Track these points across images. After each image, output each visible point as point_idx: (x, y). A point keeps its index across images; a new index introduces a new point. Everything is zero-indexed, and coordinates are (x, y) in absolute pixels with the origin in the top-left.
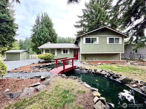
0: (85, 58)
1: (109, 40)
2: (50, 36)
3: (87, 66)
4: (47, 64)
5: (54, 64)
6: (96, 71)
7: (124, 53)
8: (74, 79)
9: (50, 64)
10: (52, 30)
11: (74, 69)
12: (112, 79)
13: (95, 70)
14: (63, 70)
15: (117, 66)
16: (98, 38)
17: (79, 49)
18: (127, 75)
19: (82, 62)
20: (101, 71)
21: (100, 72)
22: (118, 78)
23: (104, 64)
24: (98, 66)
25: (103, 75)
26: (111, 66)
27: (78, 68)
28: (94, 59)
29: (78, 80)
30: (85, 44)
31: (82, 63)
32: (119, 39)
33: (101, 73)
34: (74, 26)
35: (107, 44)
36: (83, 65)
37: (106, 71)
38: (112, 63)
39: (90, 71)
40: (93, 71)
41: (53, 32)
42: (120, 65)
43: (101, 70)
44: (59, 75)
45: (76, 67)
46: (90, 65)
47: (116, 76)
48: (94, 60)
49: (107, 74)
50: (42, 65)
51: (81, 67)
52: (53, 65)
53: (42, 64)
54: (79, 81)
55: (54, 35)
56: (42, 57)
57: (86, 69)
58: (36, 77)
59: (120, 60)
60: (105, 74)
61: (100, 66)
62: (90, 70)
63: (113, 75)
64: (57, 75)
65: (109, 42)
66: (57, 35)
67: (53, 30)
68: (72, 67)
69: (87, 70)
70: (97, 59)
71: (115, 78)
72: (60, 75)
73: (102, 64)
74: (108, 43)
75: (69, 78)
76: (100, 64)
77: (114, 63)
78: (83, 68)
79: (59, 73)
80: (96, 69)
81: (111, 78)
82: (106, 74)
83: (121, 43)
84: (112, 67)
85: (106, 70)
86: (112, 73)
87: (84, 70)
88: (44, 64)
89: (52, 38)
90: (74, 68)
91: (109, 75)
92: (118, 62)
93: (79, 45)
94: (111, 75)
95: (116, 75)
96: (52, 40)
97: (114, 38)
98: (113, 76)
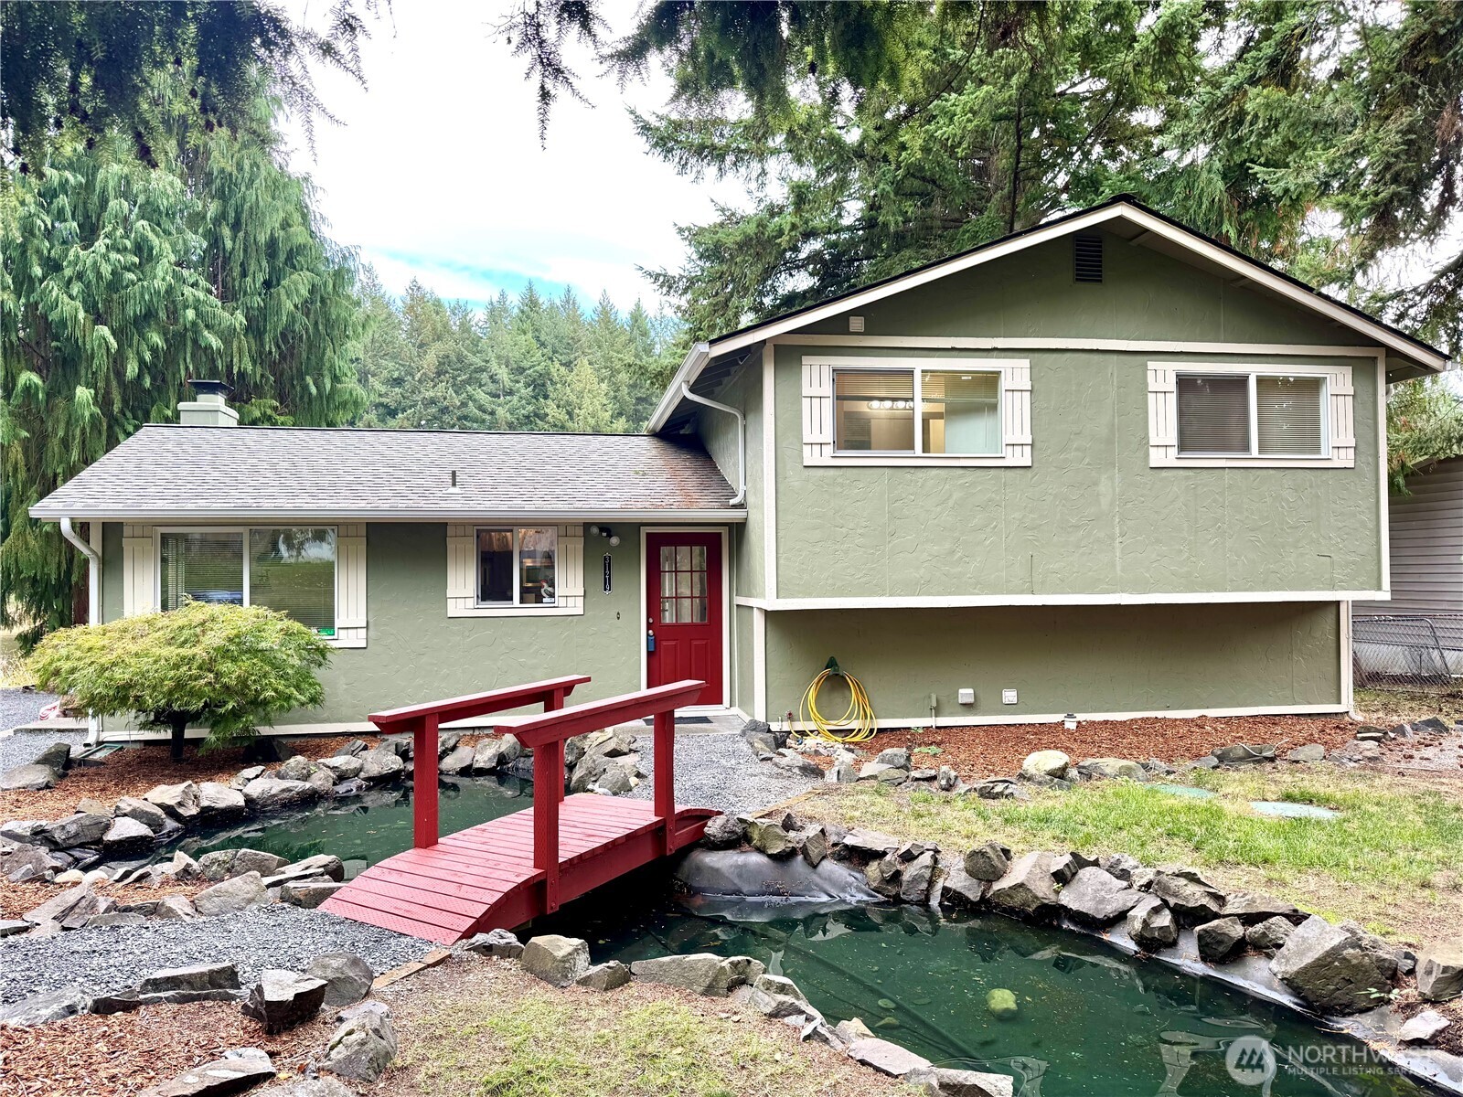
0: (835, 682)
1: (1172, 399)
2: (228, 295)
3: (867, 799)
4: (221, 792)
5: (320, 780)
6: (998, 875)
7: (1384, 595)
8: (709, 991)
9: (259, 783)
10: (256, 195)
11: (685, 852)
12: (1200, 969)
13: (985, 866)
14: (527, 870)
15: (1289, 798)
16: (1015, 374)
17: (738, 530)
18: (1372, 907)
19: (780, 741)
20: (1062, 878)
21: (1044, 889)
22: (1267, 947)
23: (1111, 764)
24: (1029, 801)
25: (1091, 928)
26: (1199, 797)
27: (738, 839)
28: (966, 694)
29: (770, 1001)
30: (827, 456)
31: (791, 757)
32: (1314, 385)
33: (1068, 898)
34: (646, 128)
35: (1157, 458)
36: (810, 784)
37: (1124, 875)
38: (1225, 759)
39: (910, 871)
40: (957, 878)
41: (274, 221)
42: (1318, 785)
43: (1060, 862)
44: (487, 950)
45: (713, 828)
46: (908, 792)
47: (1237, 931)
48: (969, 707)
49: (1140, 913)
50: (136, 814)
51: (788, 825)
52: (310, 799)
53: (128, 802)
54: (777, 1014)
55: (298, 284)
56: (121, 675)
57: (859, 857)
58: (173, 982)
59: (1348, 702)
60: (1110, 909)
61: (1059, 801)
62: (908, 857)
63: (1202, 915)
64: (459, 950)
65: (1172, 438)
66: (341, 276)
67: (279, 185)
68: (655, 833)
69: (873, 869)
70: (1010, 696)
71: (1235, 953)
72: (506, 952)
73: (1087, 774)
74: (1170, 458)
75: (634, 988)
76: (1060, 774)
77: (1248, 757)
78: (812, 830)
79: (482, 925)
80: (1001, 840)
81: (1187, 957)
82: (1121, 917)
83: (1346, 459)
84: (1218, 814)
85: (1128, 863)
86: (1193, 896)
87: (829, 866)
88: (167, 793)
89: (255, 328)
90: (681, 835)
91: (1165, 919)
92: (1314, 727)
93: (732, 462)
94: (1187, 917)
95: (1249, 919)
96: (260, 357)
97: (1242, 381)
98: (1200, 937)
